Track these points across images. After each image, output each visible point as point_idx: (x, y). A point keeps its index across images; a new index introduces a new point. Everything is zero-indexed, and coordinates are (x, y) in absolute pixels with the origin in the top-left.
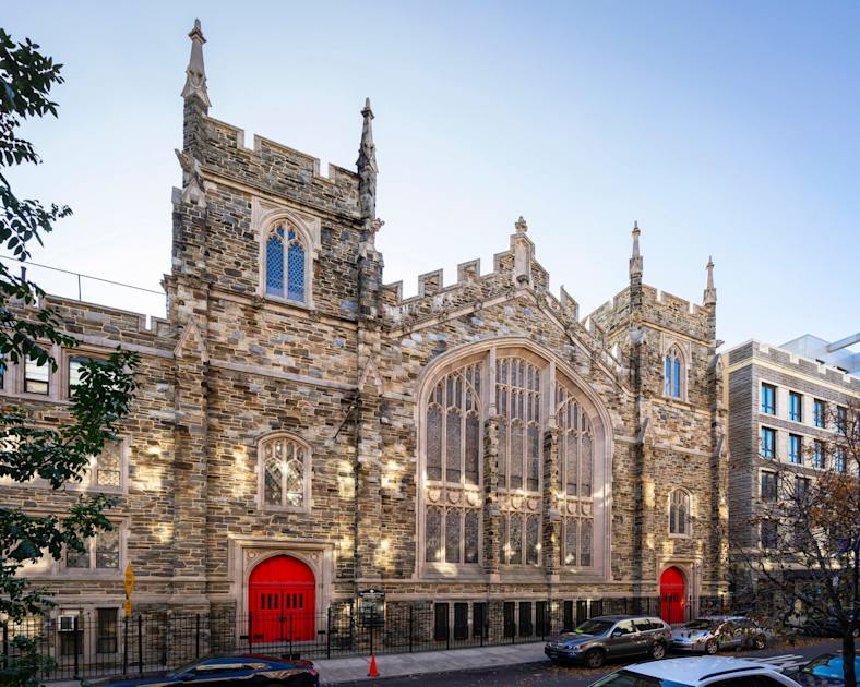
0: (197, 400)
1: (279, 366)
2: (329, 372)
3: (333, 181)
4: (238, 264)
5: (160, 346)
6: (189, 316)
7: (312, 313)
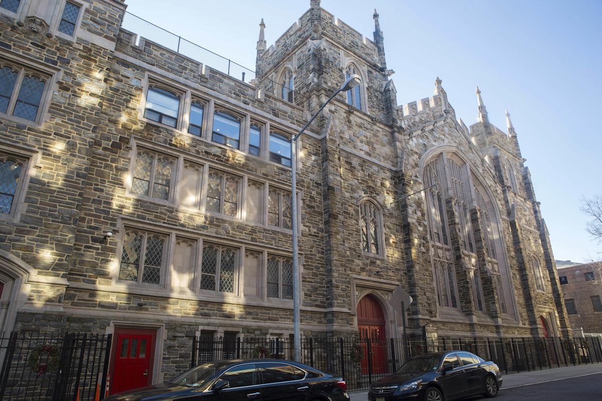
0: (337, 169)
1: (362, 150)
2: (383, 157)
5: (313, 131)
6: (328, 114)
7: (374, 119)
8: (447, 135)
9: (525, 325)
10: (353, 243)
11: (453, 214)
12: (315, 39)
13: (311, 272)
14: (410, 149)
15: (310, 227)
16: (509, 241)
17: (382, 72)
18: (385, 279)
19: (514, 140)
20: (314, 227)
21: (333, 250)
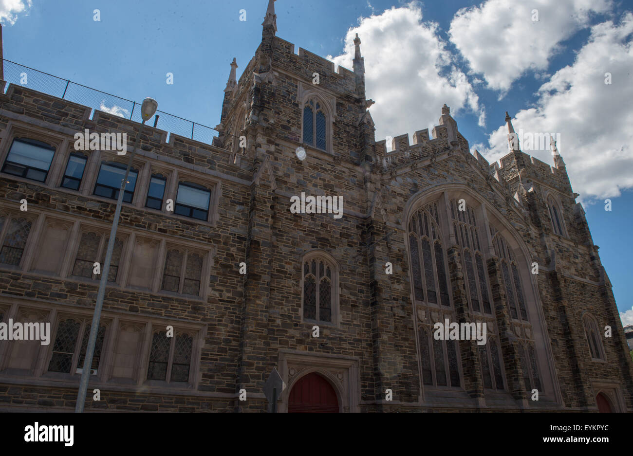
0: (267, 220)
3: (342, 76)
4: (289, 122)
5: (242, 176)
6: (263, 155)
7: (336, 158)
8: (453, 172)
9: (570, 407)
10: (289, 310)
11: (455, 267)
12: (263, 72)
13: (217, 346)
14: (391, 190)
15: (222, 291)
16: (547, 297)
17: (359, 103)
18: (335, 353)
19: (562, 171)
20: (228, 291)
21: (249, 318)
